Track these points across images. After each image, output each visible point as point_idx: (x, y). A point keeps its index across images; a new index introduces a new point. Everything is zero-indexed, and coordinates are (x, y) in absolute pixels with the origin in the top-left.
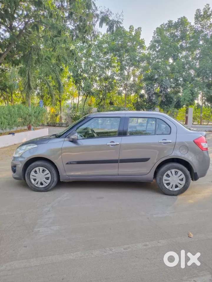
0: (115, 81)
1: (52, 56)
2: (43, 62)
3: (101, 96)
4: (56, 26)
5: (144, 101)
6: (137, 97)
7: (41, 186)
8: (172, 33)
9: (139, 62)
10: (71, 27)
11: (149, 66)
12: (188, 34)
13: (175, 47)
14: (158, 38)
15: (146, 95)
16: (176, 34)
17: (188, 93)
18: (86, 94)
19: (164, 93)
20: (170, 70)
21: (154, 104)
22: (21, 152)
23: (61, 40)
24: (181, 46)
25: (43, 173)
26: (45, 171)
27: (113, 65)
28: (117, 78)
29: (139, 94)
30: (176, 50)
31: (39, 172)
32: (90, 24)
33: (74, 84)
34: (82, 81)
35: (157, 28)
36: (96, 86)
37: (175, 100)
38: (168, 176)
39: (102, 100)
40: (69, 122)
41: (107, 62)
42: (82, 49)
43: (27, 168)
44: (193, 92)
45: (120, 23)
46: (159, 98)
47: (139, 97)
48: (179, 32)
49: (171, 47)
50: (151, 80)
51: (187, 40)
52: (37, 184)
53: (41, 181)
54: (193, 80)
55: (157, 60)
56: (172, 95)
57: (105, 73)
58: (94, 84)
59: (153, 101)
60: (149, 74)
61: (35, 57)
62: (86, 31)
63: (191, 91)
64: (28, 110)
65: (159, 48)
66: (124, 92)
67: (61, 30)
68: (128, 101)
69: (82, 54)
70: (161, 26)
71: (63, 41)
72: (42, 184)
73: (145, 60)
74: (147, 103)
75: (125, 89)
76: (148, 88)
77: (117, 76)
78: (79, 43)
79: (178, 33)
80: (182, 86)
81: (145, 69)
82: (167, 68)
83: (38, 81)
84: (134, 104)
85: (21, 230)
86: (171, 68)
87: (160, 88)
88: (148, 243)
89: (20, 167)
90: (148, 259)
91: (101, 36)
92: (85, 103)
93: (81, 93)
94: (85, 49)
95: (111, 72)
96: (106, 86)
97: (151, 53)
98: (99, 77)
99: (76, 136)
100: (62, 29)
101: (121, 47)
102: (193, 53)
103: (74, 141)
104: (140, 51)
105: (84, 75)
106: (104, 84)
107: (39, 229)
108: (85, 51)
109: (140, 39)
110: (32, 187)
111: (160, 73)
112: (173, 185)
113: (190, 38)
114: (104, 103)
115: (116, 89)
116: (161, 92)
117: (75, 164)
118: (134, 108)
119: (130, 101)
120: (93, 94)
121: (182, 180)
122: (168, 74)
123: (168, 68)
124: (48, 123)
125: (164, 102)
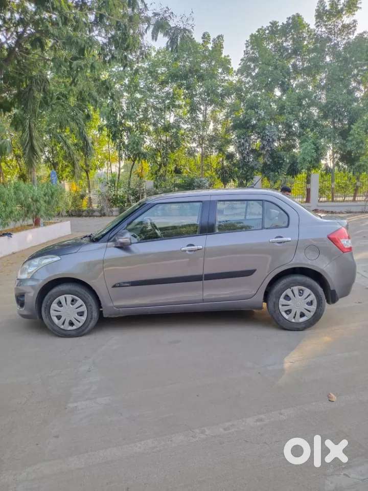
0: (182, 132)
1: (69, 92)
2: (54, 104)
3: (159, 159)
4: (76, 41)
5: (234, 165)
6: (221, 159)
7: (70, 328)
8: (278, 43)
9: (222, 96)
10: (101, 40)
11: (240, 104)
12: (305, 44)
13: (283, 69)
14: (253, 53)
15: (237, 155)
16: (284, 45)
17: (309, 148)
18: (132, 157)
19: (268, 150)
20: (277, 108)
21: (253, 168)
22: (32, 269)
23: (86, 65)
24: (294, 66)
25: (72, 304)
26: (77, 300)
27: (177, 103)
28: (185, 126)
29: (226, 153)
30: (285, 74)
31: (66, 304)
32: (134, 33)
33: (111, 140)
34: (125, 134)
35: (252, 36)
36: (148, 142)
37: (288, 161)
38: (287, 298)
39: (160, 165)
40: (105, 207)
41: (167, 98)
42: (121, 78)
43: (44, 297)
44: (317, 145)
45: (189, 32)
46: (260, 159)
47: (225, 158)
48: (289, 42)
49: (276, 68)
50: (245, 128)
51: (304, 55)
52: (63, 324)
53: (69, 320)
54: (316, 124)
55: (253, 93)
56: (282, 153)
57: (164, 118)
58: (147, 138)
59: (251, 165)
60: (241, 117)
61: (39, 96)
62: (128, 46)
63: (315, 144)
64: (32, 191)
65: (257, 70)
66: (199, 150)
67: (85, 46)
68: (208, 165)
69: (122, 85)
70: (258, 31)
71: (89, 66)
72: (71, 324)
73: (233, 93)
74: (239, 168)
75: (200, 145)
76: (240, 142)
77: (186, 122)
78: (116, 67)
79: (288, 44)
80: (299, 137)
81: (234, 109)
82: (271, 106)
83: (46, 137)
84: (216, 171)
85: (45, 408)
86: (278, 105)
87: (261, 141)
88: (262, 416)
89: (31, 296)
90: (265, 443)
91: (154, 54)
92: (131, 172)
93: (124, 155)
94: (127, 77)
95: (175, 116)
96: (167, 142)
97: (243, 79)
98: (155, 125)
99: (127, 237)
100: (87, 46)
101: (190, 71)
102: (314, 78)
103: (124, 247)
104: (224, 77)
105: (127, 123)
106: (164, 138)
107: (75, 405)
108: (126, 81)
109: (223, 56)
110: (54, 330)
111: (260, 115)
112: (296, 313)
113: (310, 51)
114: (166, 171)
115: (184, 146)
116: (263, 148)
117: (128, 286)
118: (218, 178)
119: (209, 166)
120: (144, 156)
121: (311, 303)
122: (273, 117)
123: (273, 106)
124: (67, 212)
125: (269, 165)
